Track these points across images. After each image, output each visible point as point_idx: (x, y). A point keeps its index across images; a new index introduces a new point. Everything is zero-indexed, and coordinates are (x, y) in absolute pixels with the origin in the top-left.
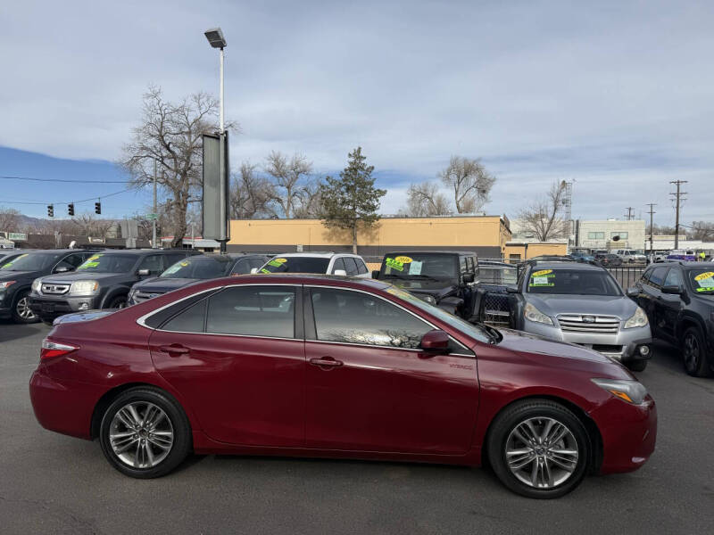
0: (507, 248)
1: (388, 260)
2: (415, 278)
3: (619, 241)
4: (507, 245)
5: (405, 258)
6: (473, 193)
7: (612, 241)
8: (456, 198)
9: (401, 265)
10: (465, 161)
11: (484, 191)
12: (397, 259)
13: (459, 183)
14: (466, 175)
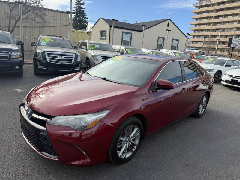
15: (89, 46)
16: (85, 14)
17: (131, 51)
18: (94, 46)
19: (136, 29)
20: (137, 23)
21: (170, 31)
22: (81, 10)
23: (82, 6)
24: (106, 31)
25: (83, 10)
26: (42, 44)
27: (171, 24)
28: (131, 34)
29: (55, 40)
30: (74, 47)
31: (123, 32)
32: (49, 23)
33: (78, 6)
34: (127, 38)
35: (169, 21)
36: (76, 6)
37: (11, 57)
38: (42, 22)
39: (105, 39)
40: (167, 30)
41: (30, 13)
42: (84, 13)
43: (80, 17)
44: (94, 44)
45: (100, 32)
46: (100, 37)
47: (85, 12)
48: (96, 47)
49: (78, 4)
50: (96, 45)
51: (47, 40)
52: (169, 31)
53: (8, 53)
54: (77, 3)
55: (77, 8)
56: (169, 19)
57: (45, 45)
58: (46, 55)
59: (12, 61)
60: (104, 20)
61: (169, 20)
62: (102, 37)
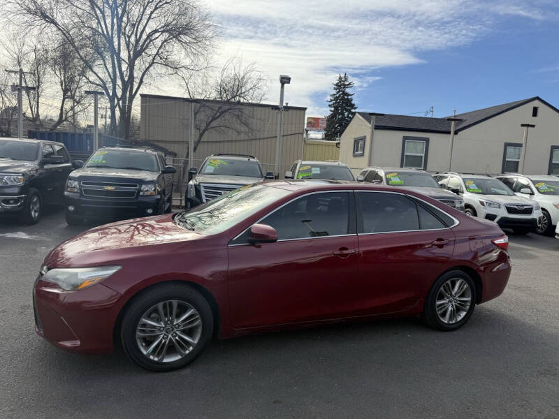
15: (299, 171)
16: (353, 106)
17: (400, 178)
18: (309, 170)
19: (439, 129)
20: (456, 114)
21: (533, 126)
22: (346, 97)
23: (348, 90)
24: (364, 139)
25: (350, 97)
26: (206, 171)
27: (542, 109)
28: (427, 140)
29: (232, 162)
30: (265, 174)
31: (405, 138)
32: (258, 131)
33: (339, 92)
34: (415, 150)
35: (536, 103)
36: (335, 92)
37: (141, 193)
38: (247, 130)
39: (362, 155)
40: (523, 125)
41: (227, 116)
42: (351, 104)
43: (343, 114)
44: (309, 167)
45: (355, 141)
46: (354, 153)
47: (353, 102)
48: (313, 172)
49: (340, 86)
50: (313, 169)
51: (218, 163)
52: (530, 128)
53: (136, 186)
54: (336, 85)
55: (337, 95)
56: (538, 98)
57: (212, 171)
58: (202, 189)
59: (140, 199)
60: (363, 117)
61: (537, 101)
62: (357, 151)
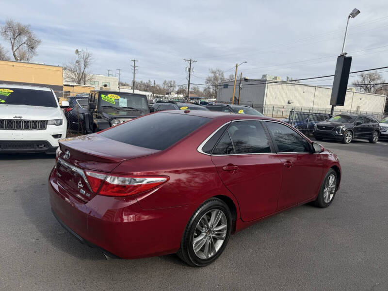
0: (64, 87)
1: (103, 96)
2: (124, 109)
3: (107, 87)
4: (65, 85)
5: (115, 95)
6: (25, 47)
7: (104, 87)
8: (12, 49)
9: (113, 100)
10: (19, 25)
11: (32, 48)
12: (109, 95)
13: (14, 39)
14: (20, 34)
